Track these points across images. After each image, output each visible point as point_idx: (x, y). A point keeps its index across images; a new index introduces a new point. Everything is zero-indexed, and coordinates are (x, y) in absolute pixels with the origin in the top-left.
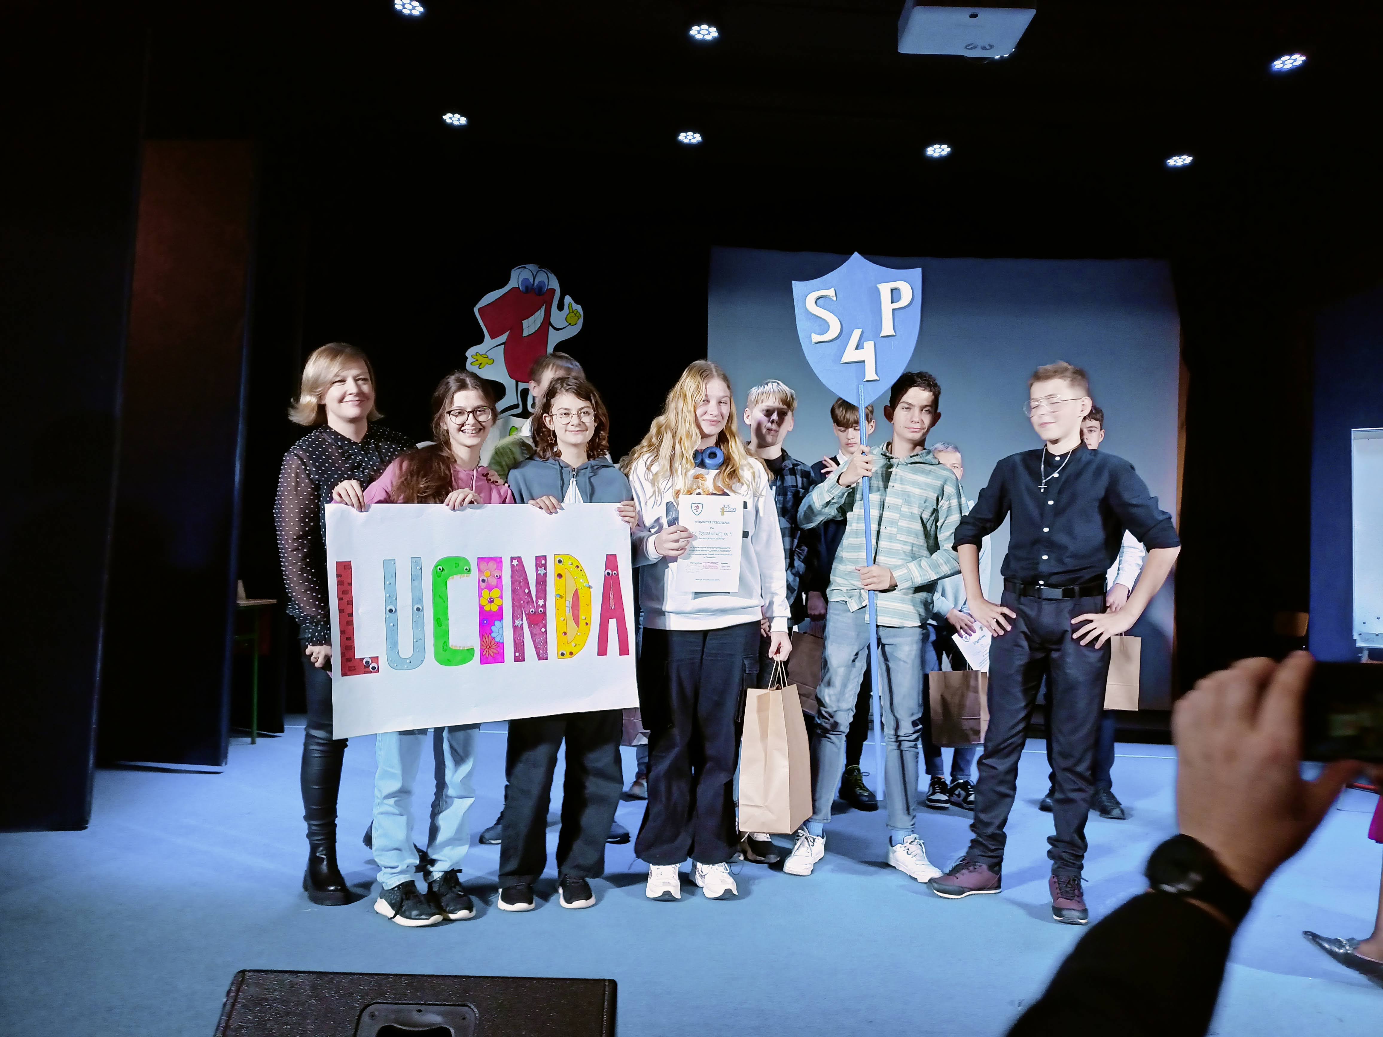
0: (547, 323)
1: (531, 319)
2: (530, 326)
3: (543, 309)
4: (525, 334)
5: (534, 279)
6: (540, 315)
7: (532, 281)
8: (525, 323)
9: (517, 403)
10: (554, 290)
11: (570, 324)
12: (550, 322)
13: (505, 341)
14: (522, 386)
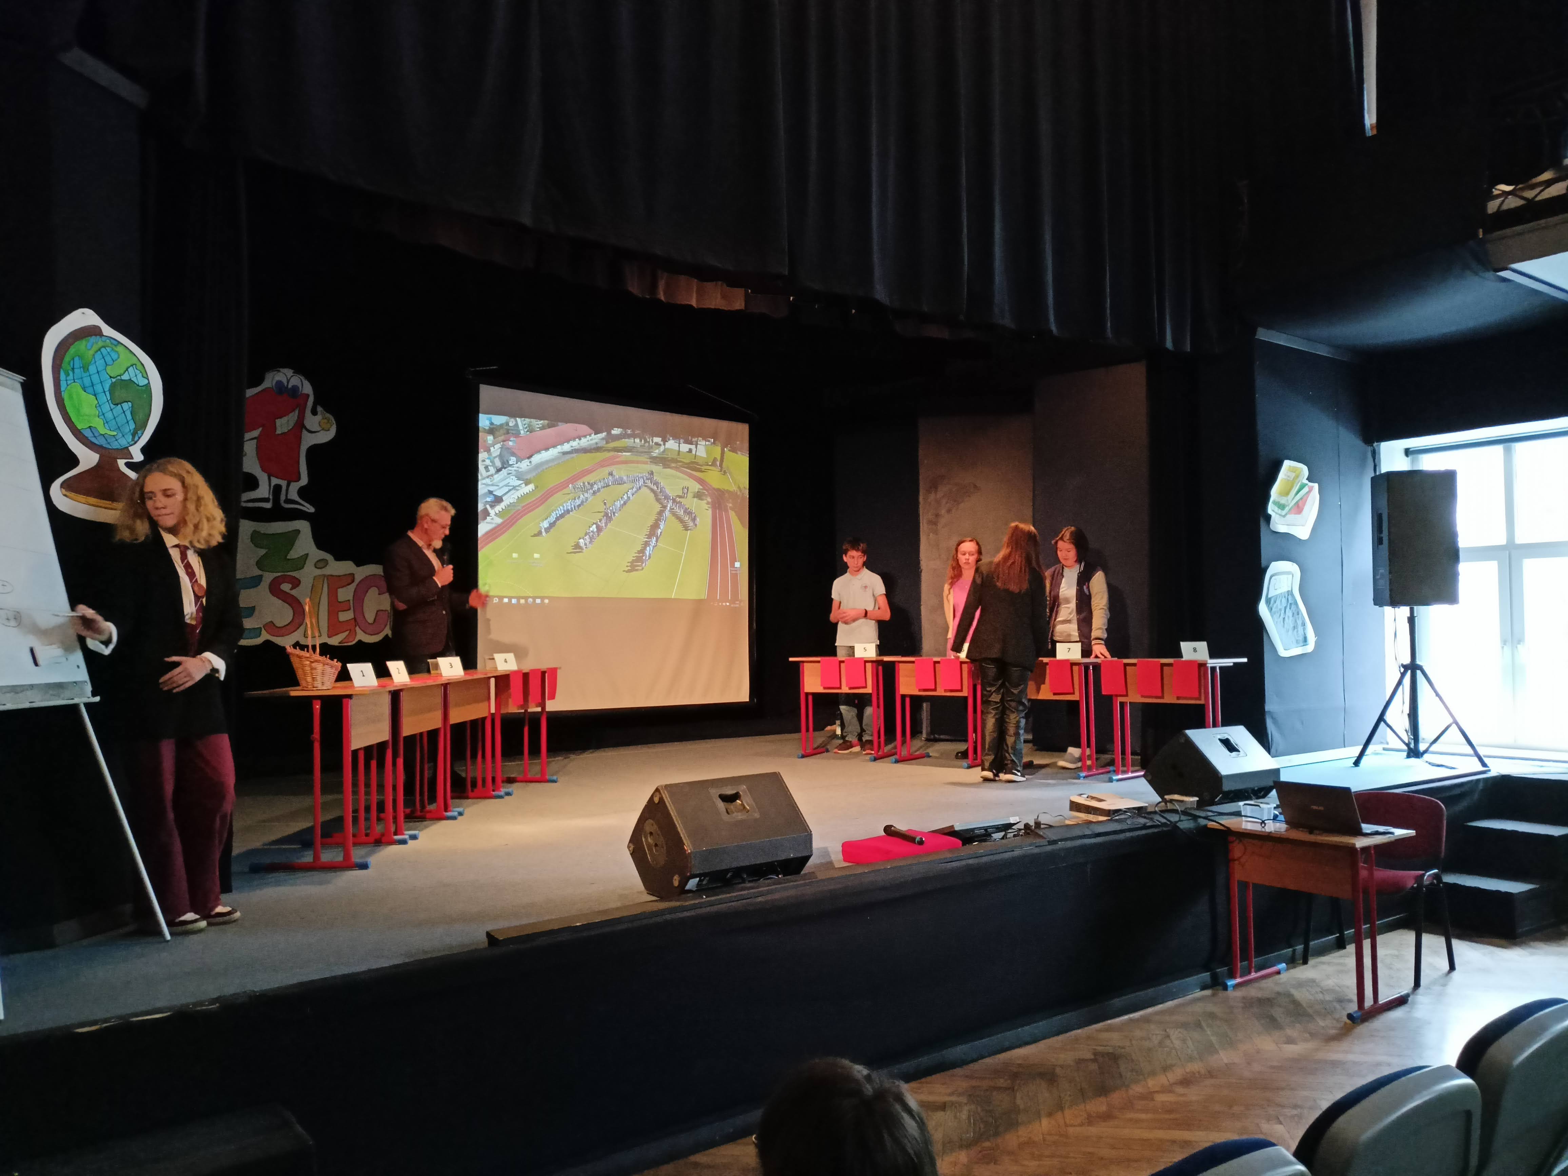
0: (300, 425)
1: (284, 420)
2: (283, 425)
3: (297, 412)
4: (279, 432)
5: (288, 383)
6: (293, 417)
7: (286, 384)
8: (278, 422)
9: (267, 496)
10: (308, 396)
11: (323, 429)
12: (303, 424)
13: (256, 436)
14: (275, 481)
